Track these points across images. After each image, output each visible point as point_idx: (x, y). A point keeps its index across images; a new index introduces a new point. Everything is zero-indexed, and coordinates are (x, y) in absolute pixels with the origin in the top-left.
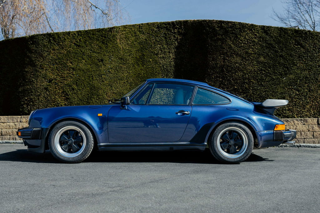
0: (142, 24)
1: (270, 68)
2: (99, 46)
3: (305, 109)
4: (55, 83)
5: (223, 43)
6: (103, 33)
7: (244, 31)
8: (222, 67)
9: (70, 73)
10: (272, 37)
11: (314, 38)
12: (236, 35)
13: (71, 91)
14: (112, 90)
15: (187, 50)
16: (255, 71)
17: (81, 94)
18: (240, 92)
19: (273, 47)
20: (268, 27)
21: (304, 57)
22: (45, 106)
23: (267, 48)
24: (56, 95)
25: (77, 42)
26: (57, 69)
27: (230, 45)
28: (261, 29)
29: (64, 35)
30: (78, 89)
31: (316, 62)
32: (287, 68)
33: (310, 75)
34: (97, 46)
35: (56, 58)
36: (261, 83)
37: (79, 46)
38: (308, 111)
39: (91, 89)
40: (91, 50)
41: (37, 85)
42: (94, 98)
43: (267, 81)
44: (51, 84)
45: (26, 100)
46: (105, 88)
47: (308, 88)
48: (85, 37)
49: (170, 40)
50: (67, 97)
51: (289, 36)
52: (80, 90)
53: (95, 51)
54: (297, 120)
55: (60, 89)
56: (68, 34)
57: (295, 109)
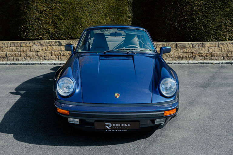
1: (212, 3)
4: (46, 14)
9: (57, 6)
13: (59, 21)
14: (92, 19)
16: (201, 5)
17: (67, 23)
18: (189, 22)
22: (39, 33)
24: (47, 24)
26: (46, 3)
30: (65, 19)
32: (225, 3)
36: (205, 14)
39: (75, 19)
41: (30, 15)
42: (78, 26)
43: (210, 13)
44: (42, 15)
45: (23, 28)
46: (86, 18)
50: (56, 26)
52: (66, 20)
54: (229, 43)
55: (50, 19)
57: (227, 34)
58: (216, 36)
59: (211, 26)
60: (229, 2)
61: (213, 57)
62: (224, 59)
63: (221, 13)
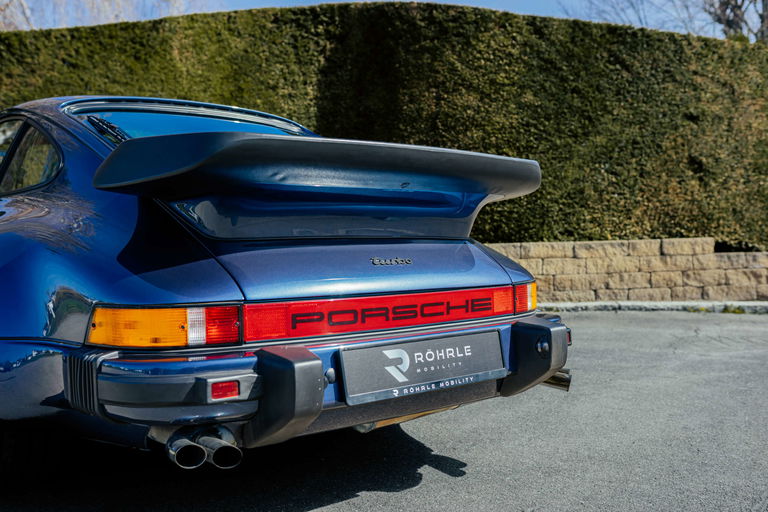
0: (236, 12)
1: (548, 120)
2: (127, 68)
3: (630, 218)
5: (434, 59)
6: (134, 33)
7: (487, 30)
8: (434, 117)
10: (553, 43)
11: (652, 46)
12: (467, 38)
15: (348, 77)
16: (512, 127)
19: (555, 68)
20: (544, 20)
21: (629, 92)
23: (542, 69)
25: (70, 56)
27: (453, 64)
28: (527, 24)
29: (35, 37)
31: (657, 106)
32: (589, 119)
33: (642, 136)
34: (120, 66)
35: (16, 98)
37: (74, 66)
38: (637, 223)
40: (108, 77)
47: (639, 168)
48: (89, 44)
49: (308, 51)
51: (595, 41)
53: (117, 79)
54: (612, 245)
56: (46, 37)
57: (606, 218)
58: (569, 224)
59: (549, 193)
60: (602, 116)
61: (558, 293)
62: (597, 297)
63: (579, 151)
